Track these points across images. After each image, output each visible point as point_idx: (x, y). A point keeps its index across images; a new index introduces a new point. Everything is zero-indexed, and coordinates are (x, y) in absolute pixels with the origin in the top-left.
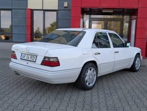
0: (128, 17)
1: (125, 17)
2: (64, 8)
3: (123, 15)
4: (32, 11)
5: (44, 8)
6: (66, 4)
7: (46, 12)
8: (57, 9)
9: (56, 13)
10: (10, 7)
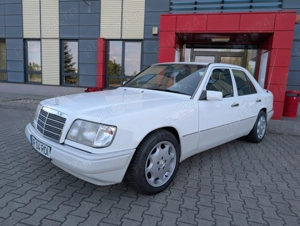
0: (255, 51)
1: (250, 51)
2: (152, 37)
3: (247, 48)
4: (107, 41)
5: (124, 37)
6: (155, 31)
7: (126, 43)
8: (142, 37)
9: (140, 44)
10: (76, 36)
